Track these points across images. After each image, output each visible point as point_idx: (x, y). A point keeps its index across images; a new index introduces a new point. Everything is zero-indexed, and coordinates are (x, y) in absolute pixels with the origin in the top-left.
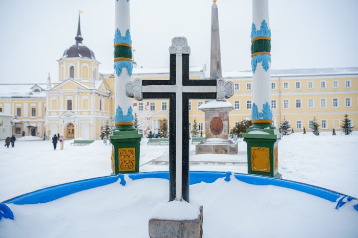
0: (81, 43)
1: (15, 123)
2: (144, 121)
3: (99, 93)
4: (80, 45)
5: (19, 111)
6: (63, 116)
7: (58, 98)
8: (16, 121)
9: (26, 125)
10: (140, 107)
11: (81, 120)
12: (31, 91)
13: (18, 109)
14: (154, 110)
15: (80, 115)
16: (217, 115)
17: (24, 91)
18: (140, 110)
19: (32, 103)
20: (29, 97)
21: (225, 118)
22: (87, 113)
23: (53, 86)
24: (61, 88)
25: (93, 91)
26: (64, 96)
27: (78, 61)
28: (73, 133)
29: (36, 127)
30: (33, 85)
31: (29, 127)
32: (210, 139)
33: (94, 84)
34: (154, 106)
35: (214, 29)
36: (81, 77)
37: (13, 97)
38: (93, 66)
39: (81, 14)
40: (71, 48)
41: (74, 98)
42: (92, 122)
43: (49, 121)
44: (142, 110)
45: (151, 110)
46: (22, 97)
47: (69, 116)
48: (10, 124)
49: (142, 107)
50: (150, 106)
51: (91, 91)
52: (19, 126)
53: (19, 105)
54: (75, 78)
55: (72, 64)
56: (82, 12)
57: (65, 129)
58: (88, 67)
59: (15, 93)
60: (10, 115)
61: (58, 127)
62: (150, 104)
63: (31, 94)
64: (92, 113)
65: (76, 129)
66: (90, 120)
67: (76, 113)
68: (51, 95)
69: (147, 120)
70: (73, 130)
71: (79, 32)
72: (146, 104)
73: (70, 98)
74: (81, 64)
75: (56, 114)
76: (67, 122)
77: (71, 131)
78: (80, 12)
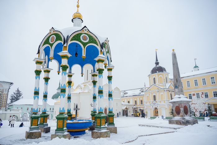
0: (158, 65)
1: (135, 108)
2: (201, 105)
3: (169, 90)
4: (158, 66)
5: (136, 102)
6: (152, 104)
7: (149, 94)
8: (134, 107)
9: (139, 109)
10: (197, 96)
11: (161, 106)
12: (140, 92)
13: (135, 101)
14: (208, 97)
15: (160, 103)
16: (177, 105)
17: (137, 92)
18: (198, 98)
19: (141, 98)
20: (139, 95)
21: (181, 106)
22: (163, 102)
23: (147, 89)
24: (150, 90)
25: (165, 90)
26: (152, 93)
27: (157, 75)
28: (158, 113)
29: (143, 110)
30: (140, 89)
31: (140, 110)
32: (175, 117)
33: (166, 85)
34: (207, 95)
35: (174, 63)
36: (159, 83)
37: (133, 96)
38: (165, 76)
39: (157, 51)
40: (153, 69)
41: (156, 94)
42: (166, 107)
43: (146, 106)
44: (199, 98)
45: (206, 97)
46: (136, 95)
47: (155, 104)
48: (132, 109)
49: (199, 96)
50: (204, 95)
51: (164, 90)
52: (136, 109)
53: (135, 99)
54: (156, 84)
55: (154, 77)
56: (157, 50)
57: (154, 111)
58: (162, 77)
59: (134, 94)
60: (132, 104)
61: (150, 109)
62: (204, 93)
63: (140, 93)
64: (166, 101)
65: (159, 110)
66: (165, 106)
67: (158, 102)
68: (146, 93)
69: (203, 105)
70: (158, 111)
71: (157, 60)
72: (202, 94)
73: (154, 94)
74: (158, 76)
75: (149, 103)
76: (154, 107)
77: (157, 112)
78: (156, 50)
